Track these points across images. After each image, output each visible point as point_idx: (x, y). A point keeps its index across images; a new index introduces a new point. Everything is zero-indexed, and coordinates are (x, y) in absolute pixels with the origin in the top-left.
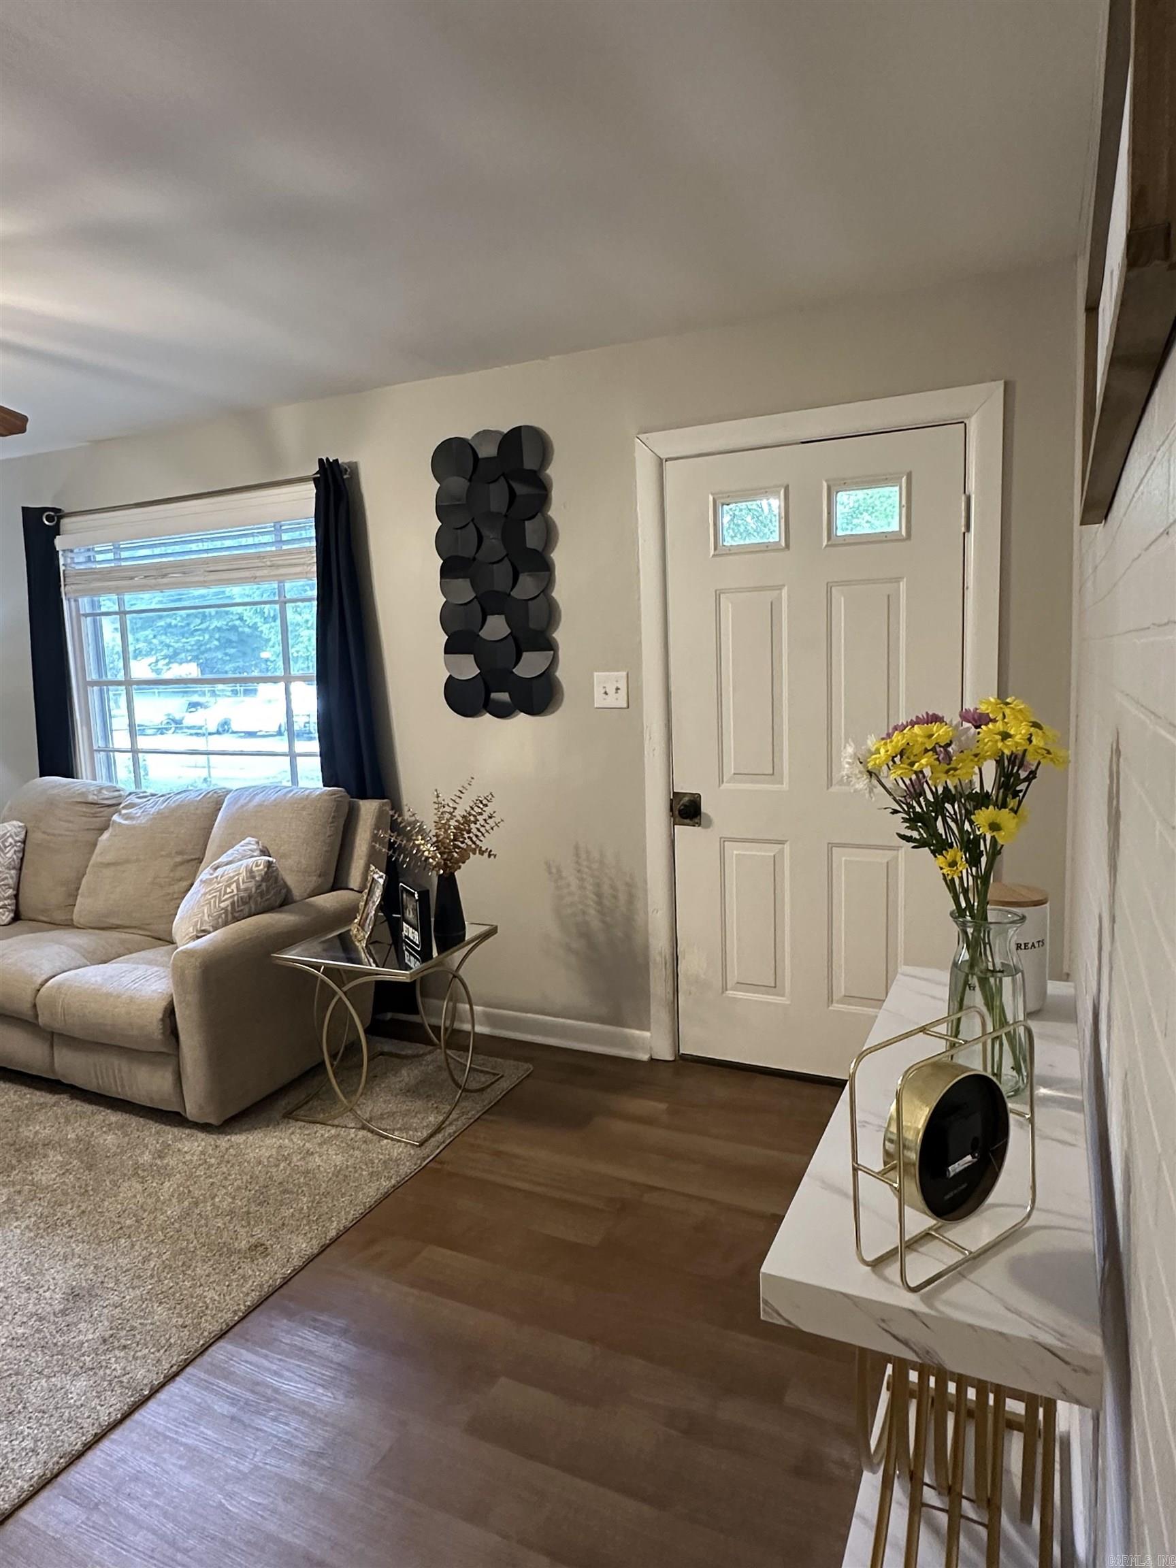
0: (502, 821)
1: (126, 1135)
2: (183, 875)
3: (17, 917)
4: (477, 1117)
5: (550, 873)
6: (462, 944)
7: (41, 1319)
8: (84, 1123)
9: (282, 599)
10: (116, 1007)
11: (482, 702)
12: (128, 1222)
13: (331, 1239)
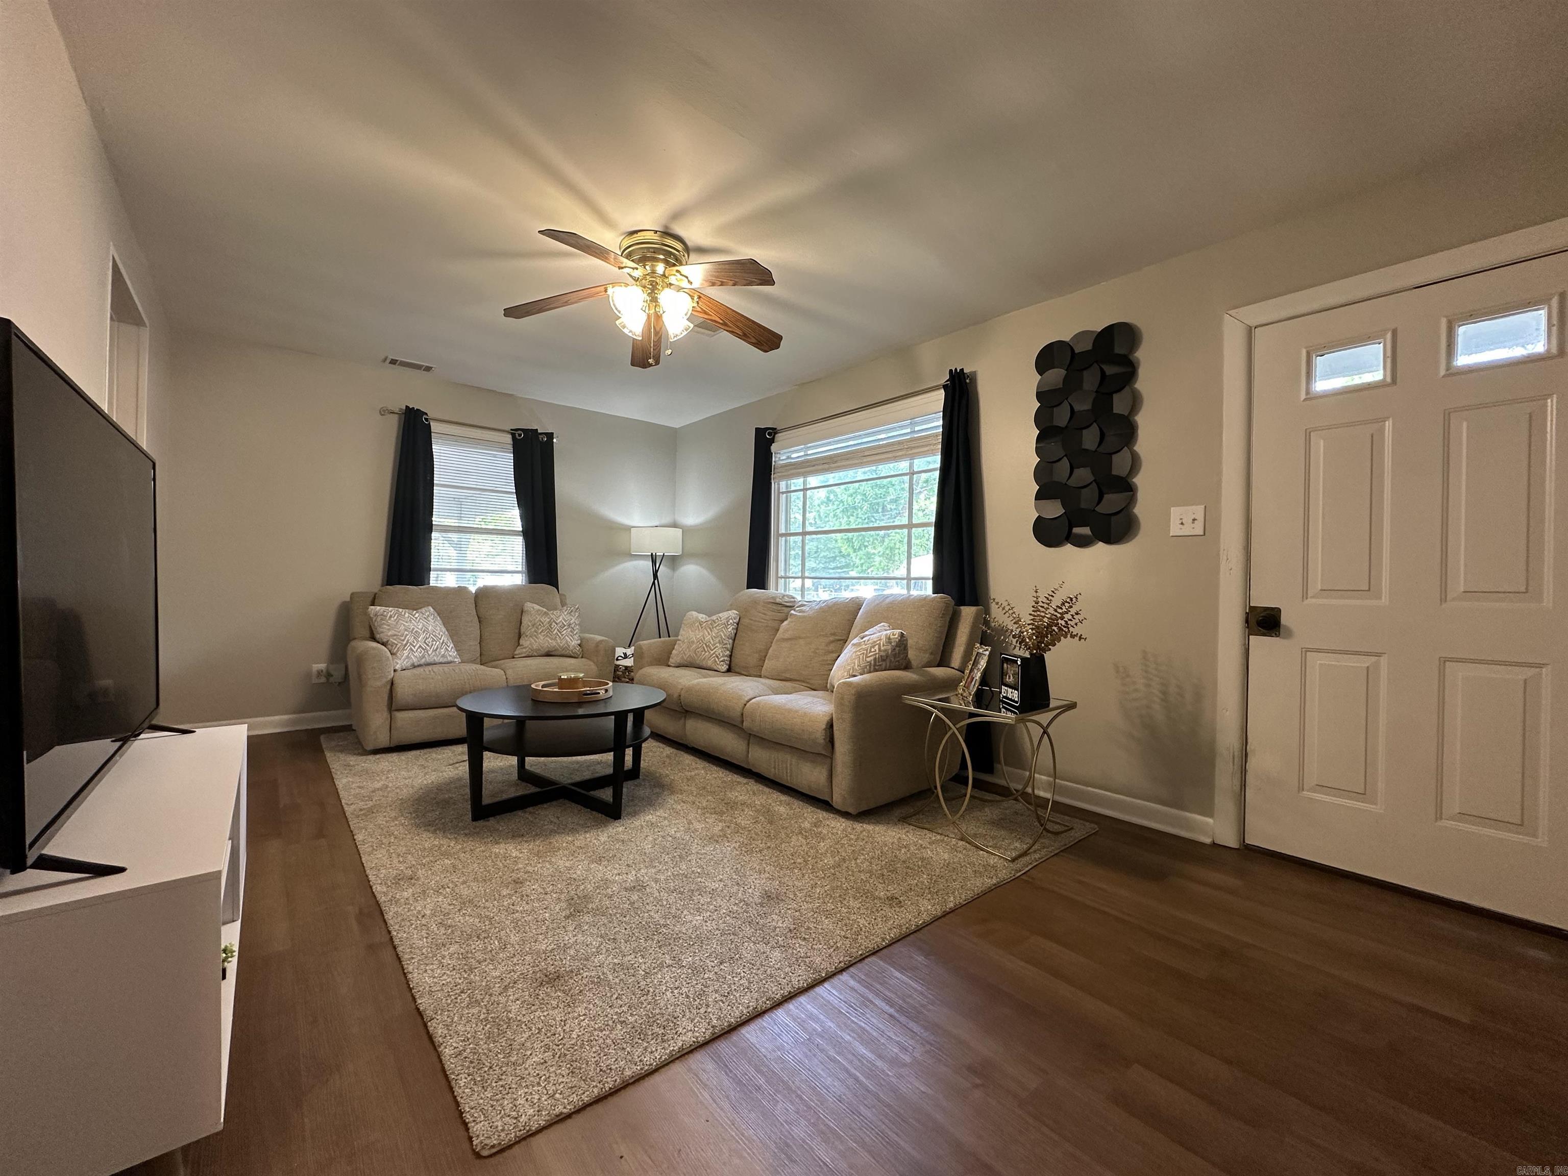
0: (1085, 619)
1: (791, 809)
2: (834, 649)
3: (729, 670)
4: (1056, 852)
5: (1117, 672)
6: (1047, 709)
7: (747, 905)
8: (765, 797)
9: (912, 471)
10: (795, 718)
11: (1065, 536)
12: (799, 860)
13: (950, 909)
